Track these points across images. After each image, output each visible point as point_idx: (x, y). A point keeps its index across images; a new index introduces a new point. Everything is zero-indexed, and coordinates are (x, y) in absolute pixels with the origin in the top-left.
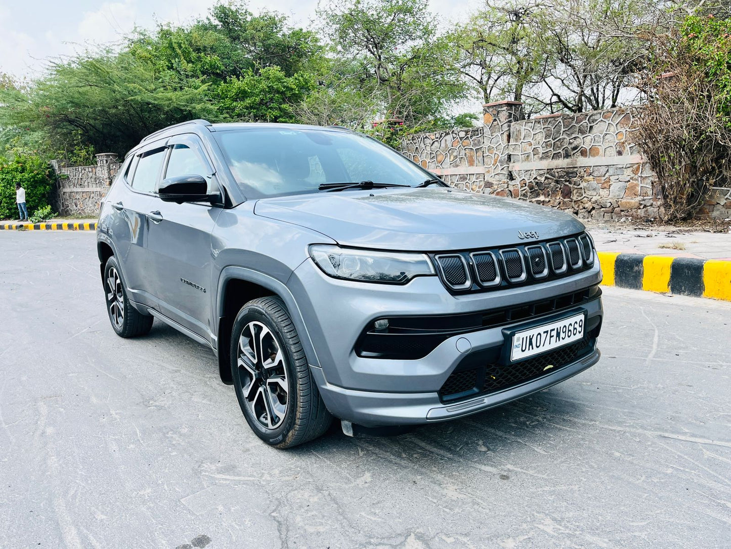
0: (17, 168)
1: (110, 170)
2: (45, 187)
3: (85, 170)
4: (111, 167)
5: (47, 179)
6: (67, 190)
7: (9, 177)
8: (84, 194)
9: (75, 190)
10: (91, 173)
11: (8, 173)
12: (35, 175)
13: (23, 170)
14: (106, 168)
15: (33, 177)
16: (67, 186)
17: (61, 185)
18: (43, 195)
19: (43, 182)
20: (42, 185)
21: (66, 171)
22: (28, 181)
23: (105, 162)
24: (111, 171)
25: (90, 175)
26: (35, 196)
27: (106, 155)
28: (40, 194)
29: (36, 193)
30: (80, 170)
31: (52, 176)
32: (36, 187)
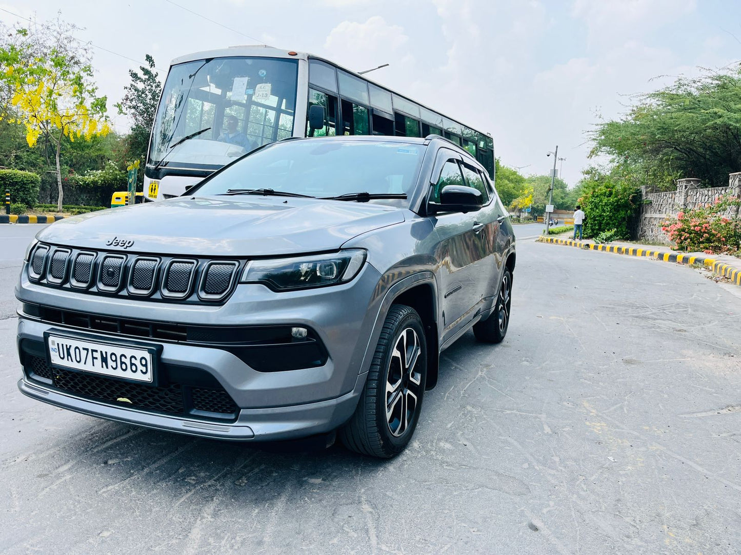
0: (605, 193)
1: (687, 196)
2: (627, 211)
3: (666, 196)
4: (689, 193)
5: (630, 204)
6: (648, 215)
7: (597, 200)
8: (661, 220)
9: (655, 215)
10: (670, 199)
11: (597, 196)
12: (619, 200)
13: (611, 194)
14: (683, 194)
15: (617, 201)
16: (649, 211)
17: (644, 210)
18: (624, 219)
19: (626, 206)
20: (625, 210)
21: (651, 197)
22: (612, 205)
23: (684, 187)
24: (689, 197)
25: (670, 201)
26: (616, 219)
27: (686, 180)
28: (621, 217)
29: (617, 216)
30: (662, 195)
31: (637, 201)
32: (618, 211)
